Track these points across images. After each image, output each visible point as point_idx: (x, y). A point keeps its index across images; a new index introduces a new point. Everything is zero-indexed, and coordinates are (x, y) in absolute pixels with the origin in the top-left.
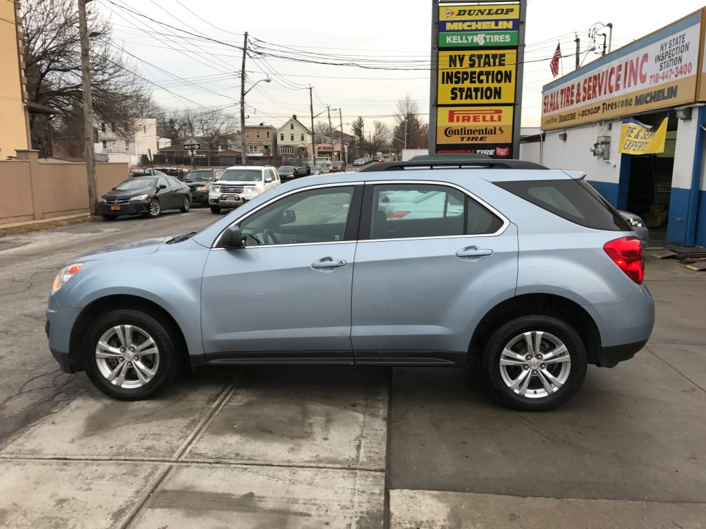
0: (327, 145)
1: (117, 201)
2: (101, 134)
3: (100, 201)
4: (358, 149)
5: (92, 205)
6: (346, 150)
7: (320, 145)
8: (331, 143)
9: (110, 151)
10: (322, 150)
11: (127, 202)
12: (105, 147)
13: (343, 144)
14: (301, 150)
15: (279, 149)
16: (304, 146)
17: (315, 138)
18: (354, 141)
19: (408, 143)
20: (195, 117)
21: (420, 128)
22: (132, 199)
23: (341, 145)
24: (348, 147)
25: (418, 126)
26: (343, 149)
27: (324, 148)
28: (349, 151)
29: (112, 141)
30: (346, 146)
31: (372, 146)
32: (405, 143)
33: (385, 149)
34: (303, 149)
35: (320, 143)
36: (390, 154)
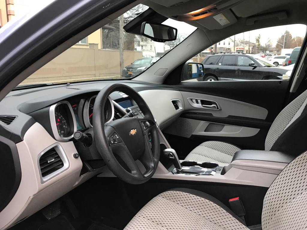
0: (241, 47)
1: (131, 69)
2: (141, 43)
3: (124, 69)
4: (257, 49)
5: (121, 71)
6: (251, 50)
7: (237, 47)
8: (244, 46)
9: (144, 50)
10: (238, 49)
11: (136, 70)
12: (142, 48)
13: (249, 46)
14: (228, 50)
15: (218, 49)
16: (229, 48)
17: (236, 44)
18: (255, 46)
19: (285, 46)
20: (181, 36)
21: (292, 38)
22: (138, 69)
23: (248, 47)
24: (252, 48)
25: (291, 37)
26: (249, 49)
27: (239, 48)
28: (252, 50)
29: (145, 46)
30: (251, 48)
31: (264, 48)
32: (284, 46)
33: (272, 50)
34: (229, 49)
35: (238, 46)
36: (274, 51)
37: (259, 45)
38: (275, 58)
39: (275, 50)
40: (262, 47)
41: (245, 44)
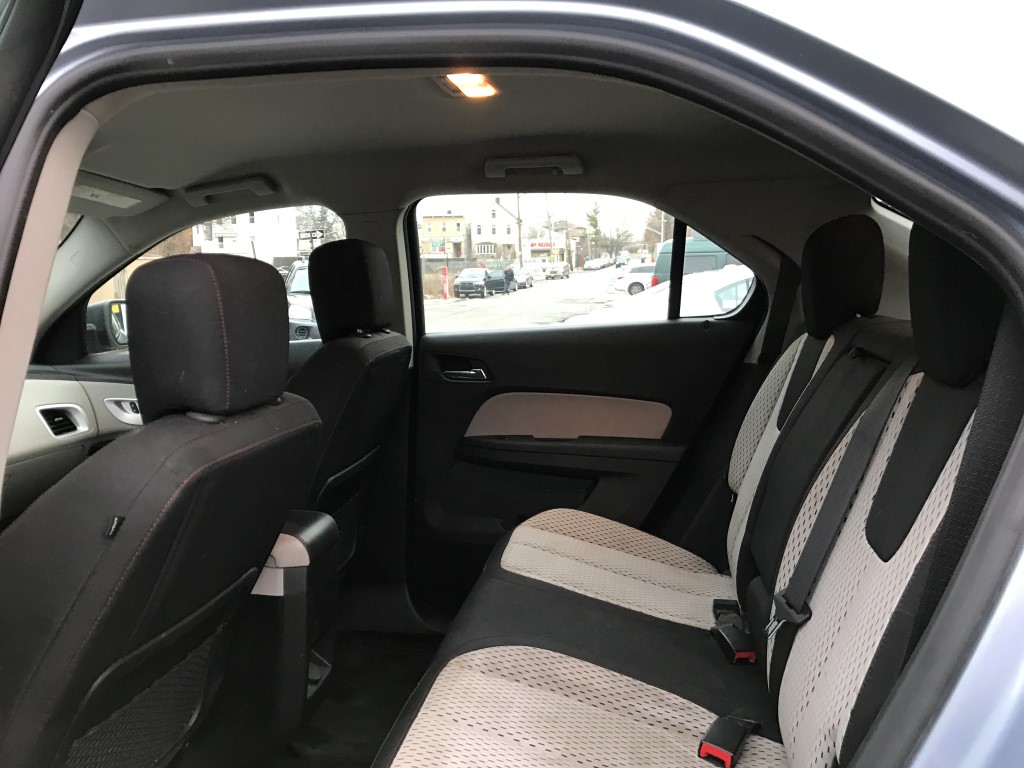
0: (545, 240)
4: (592, 246)
6: (574, 247)
7: (534, 241)
8: (552, 238)
10: (537, 247)
13: (568, 238)
14: (506, 248)
16: (510, 242)
18: (587, 235)
23: (565, 239)
24: (578, 244)
26: (569, 245)
27: (540, 245)
28: (579, 249)
30: (573, 242)
31: (613, 241)
32: (662, 234)
33: (633, 246)
34: (509, 246)
35: (535, 237)
36: (640, 251)
37: (597, 233)
38: (634, 271)
39: (644, 248)
40: (606, 239)
41: (556, 231)
